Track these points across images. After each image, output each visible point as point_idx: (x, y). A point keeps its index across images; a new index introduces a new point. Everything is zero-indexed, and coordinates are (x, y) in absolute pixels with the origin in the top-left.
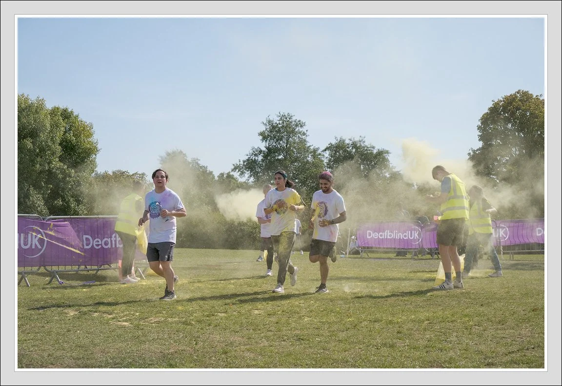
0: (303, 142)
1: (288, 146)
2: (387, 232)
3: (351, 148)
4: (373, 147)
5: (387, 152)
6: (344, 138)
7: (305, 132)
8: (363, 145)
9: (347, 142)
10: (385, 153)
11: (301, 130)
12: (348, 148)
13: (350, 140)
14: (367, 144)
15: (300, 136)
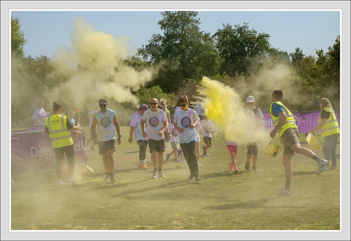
0: (196, 28)
1: (183, 32)
2: (270, 120)
3: (237, 33)
4: (256, 32)
5: (267, 36)
6: (231, 25)
7: (198, 20)
8: (246, 30)
9: (233, 28)
10: (266, 37)
11: (194, 18)
12: (234, 33)
13: (235, 26)
14: (250, 29)
15: (194, 24)
